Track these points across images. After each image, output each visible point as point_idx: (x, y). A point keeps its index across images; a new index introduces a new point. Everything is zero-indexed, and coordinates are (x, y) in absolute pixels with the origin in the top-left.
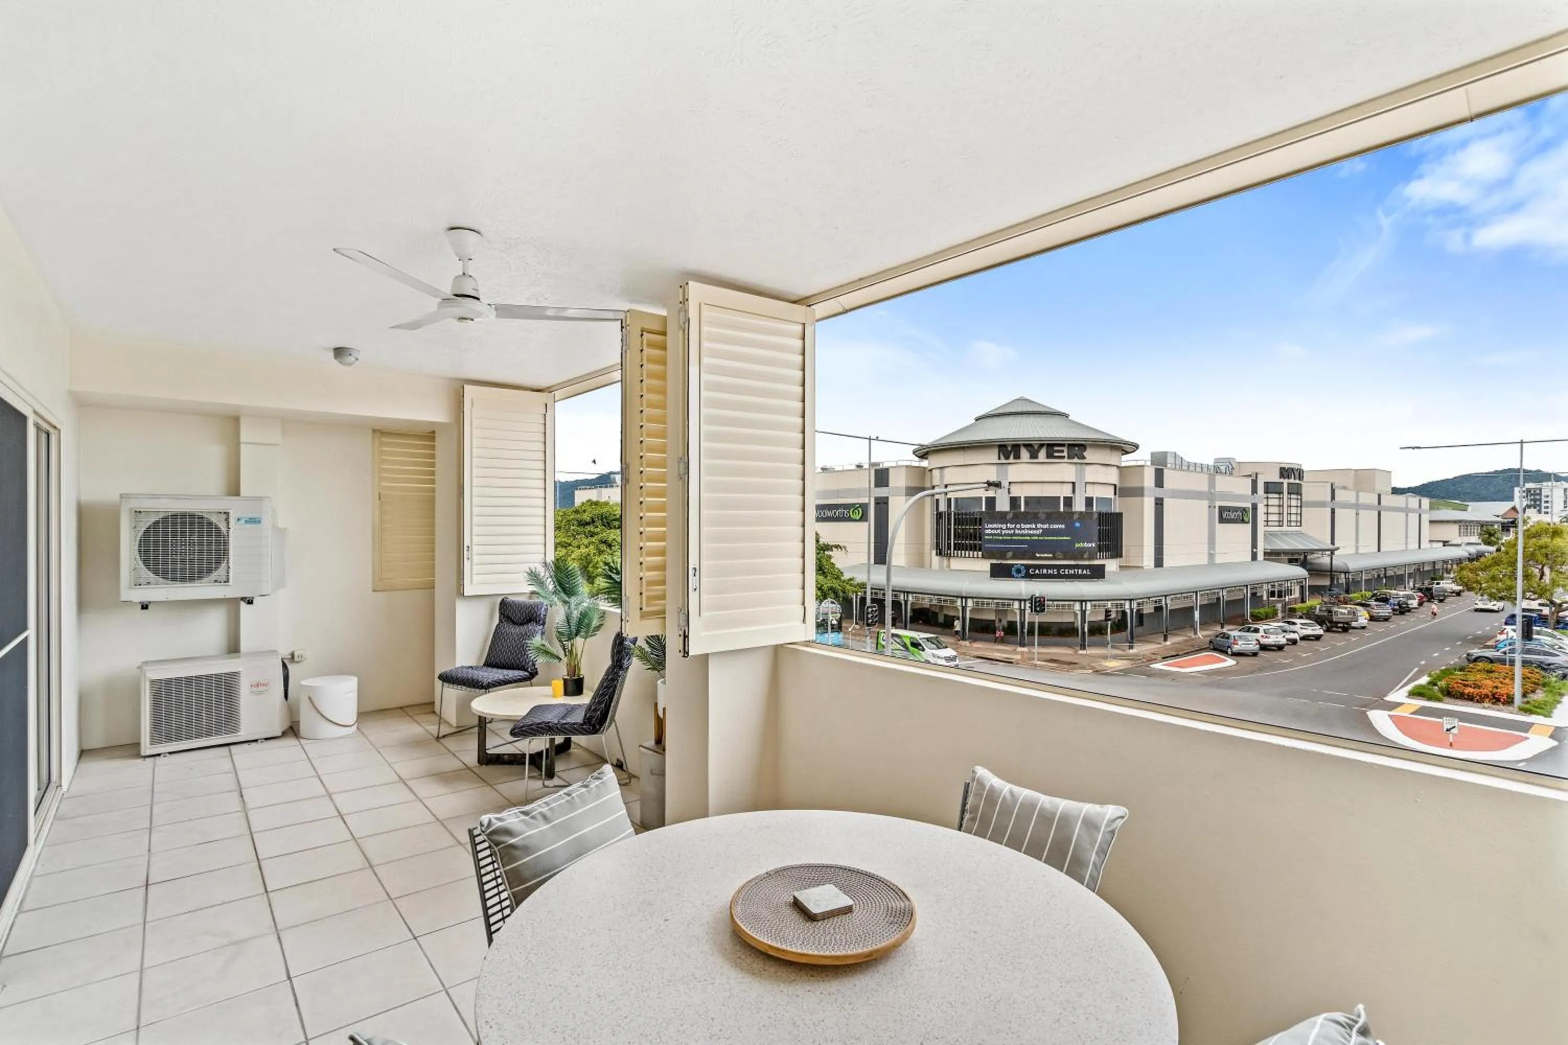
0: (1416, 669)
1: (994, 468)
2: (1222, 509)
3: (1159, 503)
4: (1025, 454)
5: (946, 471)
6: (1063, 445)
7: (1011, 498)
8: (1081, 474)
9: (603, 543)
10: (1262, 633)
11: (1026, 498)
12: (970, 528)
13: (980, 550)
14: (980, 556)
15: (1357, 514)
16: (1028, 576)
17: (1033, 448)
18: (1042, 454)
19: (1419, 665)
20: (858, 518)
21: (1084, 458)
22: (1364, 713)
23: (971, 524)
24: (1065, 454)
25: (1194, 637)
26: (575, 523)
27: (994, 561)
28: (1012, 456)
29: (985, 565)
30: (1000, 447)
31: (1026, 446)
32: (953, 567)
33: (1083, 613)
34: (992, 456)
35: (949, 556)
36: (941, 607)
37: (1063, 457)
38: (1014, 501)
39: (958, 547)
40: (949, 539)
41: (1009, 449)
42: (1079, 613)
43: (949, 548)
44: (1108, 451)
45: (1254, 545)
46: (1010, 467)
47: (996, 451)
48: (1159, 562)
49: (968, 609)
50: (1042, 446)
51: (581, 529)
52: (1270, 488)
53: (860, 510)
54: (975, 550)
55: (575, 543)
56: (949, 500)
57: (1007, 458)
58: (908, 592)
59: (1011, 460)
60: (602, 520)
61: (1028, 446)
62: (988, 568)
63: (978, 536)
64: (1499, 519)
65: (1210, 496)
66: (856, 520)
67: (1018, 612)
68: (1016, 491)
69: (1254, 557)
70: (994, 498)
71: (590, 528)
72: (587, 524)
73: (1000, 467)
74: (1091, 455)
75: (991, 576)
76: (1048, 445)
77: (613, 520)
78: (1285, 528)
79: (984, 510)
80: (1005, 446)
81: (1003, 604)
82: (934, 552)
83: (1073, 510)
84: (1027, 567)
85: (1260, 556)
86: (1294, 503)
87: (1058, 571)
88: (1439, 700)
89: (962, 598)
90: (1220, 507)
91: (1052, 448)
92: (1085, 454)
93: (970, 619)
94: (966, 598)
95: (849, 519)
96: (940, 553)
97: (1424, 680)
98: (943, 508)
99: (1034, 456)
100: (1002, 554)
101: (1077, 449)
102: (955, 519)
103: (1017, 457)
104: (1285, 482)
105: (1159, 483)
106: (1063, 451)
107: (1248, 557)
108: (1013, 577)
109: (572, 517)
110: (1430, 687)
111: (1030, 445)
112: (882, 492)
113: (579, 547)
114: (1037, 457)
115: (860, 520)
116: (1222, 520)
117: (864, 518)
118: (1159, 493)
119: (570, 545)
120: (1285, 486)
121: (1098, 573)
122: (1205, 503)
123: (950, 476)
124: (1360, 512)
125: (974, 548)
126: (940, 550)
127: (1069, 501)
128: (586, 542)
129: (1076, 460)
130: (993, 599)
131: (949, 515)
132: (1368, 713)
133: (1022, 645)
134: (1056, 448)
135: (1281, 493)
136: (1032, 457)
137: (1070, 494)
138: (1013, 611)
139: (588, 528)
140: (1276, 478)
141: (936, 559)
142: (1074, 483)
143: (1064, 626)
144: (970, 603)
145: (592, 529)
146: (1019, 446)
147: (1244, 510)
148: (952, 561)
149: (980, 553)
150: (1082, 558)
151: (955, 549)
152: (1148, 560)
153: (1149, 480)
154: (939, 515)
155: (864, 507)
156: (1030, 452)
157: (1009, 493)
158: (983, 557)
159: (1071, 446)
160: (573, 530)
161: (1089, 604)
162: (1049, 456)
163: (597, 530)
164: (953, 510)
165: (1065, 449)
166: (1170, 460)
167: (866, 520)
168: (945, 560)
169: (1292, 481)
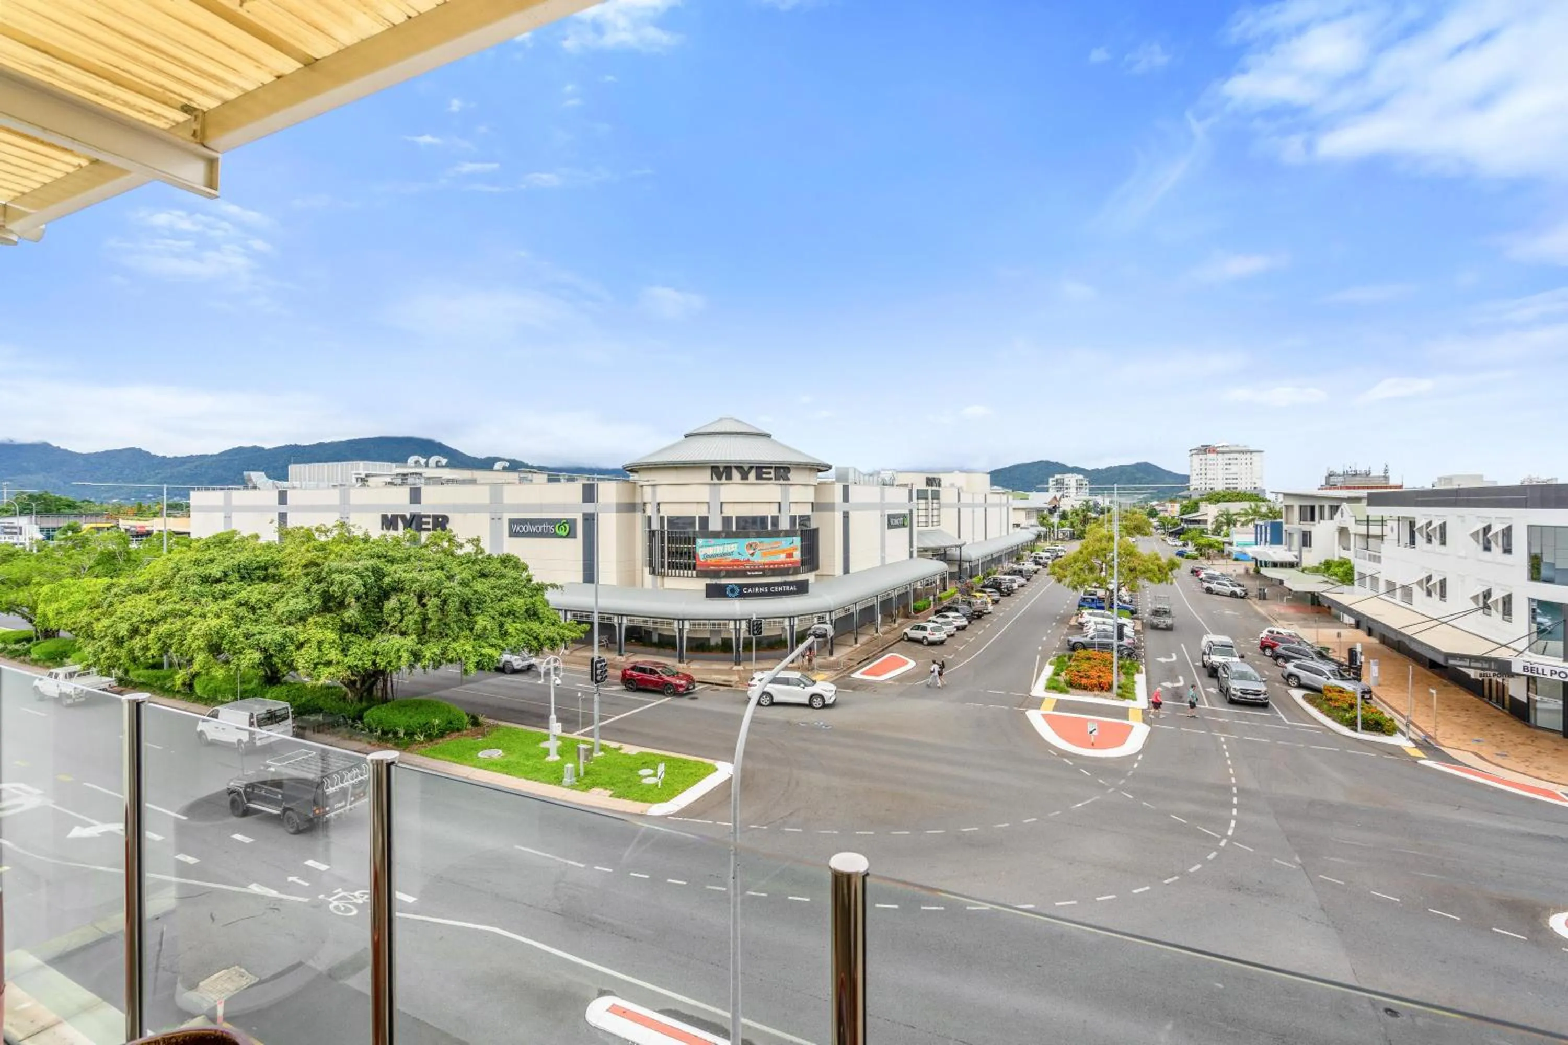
0: (1038, 657)
1: (707, 487)
2: (890, 517)
3: (846, 516)
4: (736, 475)
5: (658, 489)
6: (770, 467)
7: (723, 518)
8: (785, 495)
9: (241, 605)
10: (929, 631)
11: (737, 518)
12: (685, 547)
13: (694, 569)
14: (694, 575)
15: (973, 512)
16: (742, 595)
17: (744, 470)
18: (752, 475)
19: (1039, 652)
20: (565, 534)
21: (788, 479)
22: (1023, 713)
23: (685, 543)
24: (772, 476)
25: (876, 635)
26: (197, 580)
27: (709, 581)
28: (724, 477)
29: (701, 584)
30: (713, 467)
31: (737, 467)
32: (666, 586)
33: (792, 627)
34: (706, 476)
35: (663, 575)
36: (656, 629)
37: (771, 479)
38: (727, 521)
39: (672, 566)
40: (663, 557)
41: (721, 469)
42: (788, 628)
43: (663, 567)
44: (807, 473)
45: (911, 546)
46: (722, 488)
47: (709, 472)
48: (846, 570)
49: (685, 631)
50: (751, 468)
51: (206, 589)
52: (922, 495)
53: (567, 526)
54: (690, 569)
55: (197, 610)
56: (662, 518)
57: (719, 478)
58: (622, 615)
59: (724, 481)
60: (239, 572)
61: (739, 468)
62: (704, 588)
63: (692, 554)
64: (1046, 506)
65: (882, 506)
66: (562, 537)
67: (734, 632)
68: (729, 511)
69: (911, 556)
70: (707, 518)
71: (223, 586)
72: (218, 581)
73: (713, 487)
74: (794, 476)
75: (707, 596)
76: (757, 467)
77: (256, 568)
78: (930, 528)
79: (697, 529)
80: (717, 467)
81: (718, 623)
82: (647, 570)
83: (780, 528)
84: (741, 586)
85: (915, 554)
86: (935, 506)
87: (769, 589)
88: (1067, 692)
89: (679, 620)
90: (889, 516)
91: (760, 470)
92: (789, 475)
93: (688, 638)
94: (683, 620)
95: (555, 535)
96: (653, 572)
97: (1049, 670)
98: (655, 526)
99: (745, 477)
100: (716, 574)
101: (782, 471)
102: (669, 538)
103: (729, 477)
104: (930, 489)
105: (846, 498)
106: (770, 473)
107: (908, 557)
108: (727, 596)
109: (192, 572)
110: (1056, 678)
111: (741, 467)
112: (589, 508)
113: (203, 616)
114: (747, 478)
115: (567, 536)
116: (890, 527)
117: (571, 534)
118: (846, 506)
119: (189, 613)
120: (930, 492)
121: (802, 588)
122: (878, 513)
123: (663, 494)
124: (976, 510)
125: (687, 567)
126: (654, 569)
127: (775, 520)
128: (214, 607)
129: (782, 482)
130: (709, 620)
131: (662, 533)
132: (1027, 713)
133: (738, 663)
134: (764, 470)
135: (926, 498)
136: (743, 478)
137: (776, 513)
138: (728, 631)
139: (218, 587)
140: (924, 487)
141: (648, 578)
142: (779, 503)
143: (773, 640)
144: (687, 625)
145: (224, 588)
146: (730, 467)
147: (904, 516)
148: (666, 579)
149: (694, 572)
150: (788, 574)
151: (669, 568)
152: (839, 570)
153: (838, 497)
154: (652, 534)
155: (572, 523)
156: (740, 473)
157: (721, 512)
158: (697, 576)
159: (777, 468)
160: (195, 592)
161: (796, 619)
162: (759, 477)
163: (231, 587)
164: (666, 528)
165: (772, 471)
166: (851, 476)
167: (575, 537)
168: (659, 579)
169: (934, 488)
